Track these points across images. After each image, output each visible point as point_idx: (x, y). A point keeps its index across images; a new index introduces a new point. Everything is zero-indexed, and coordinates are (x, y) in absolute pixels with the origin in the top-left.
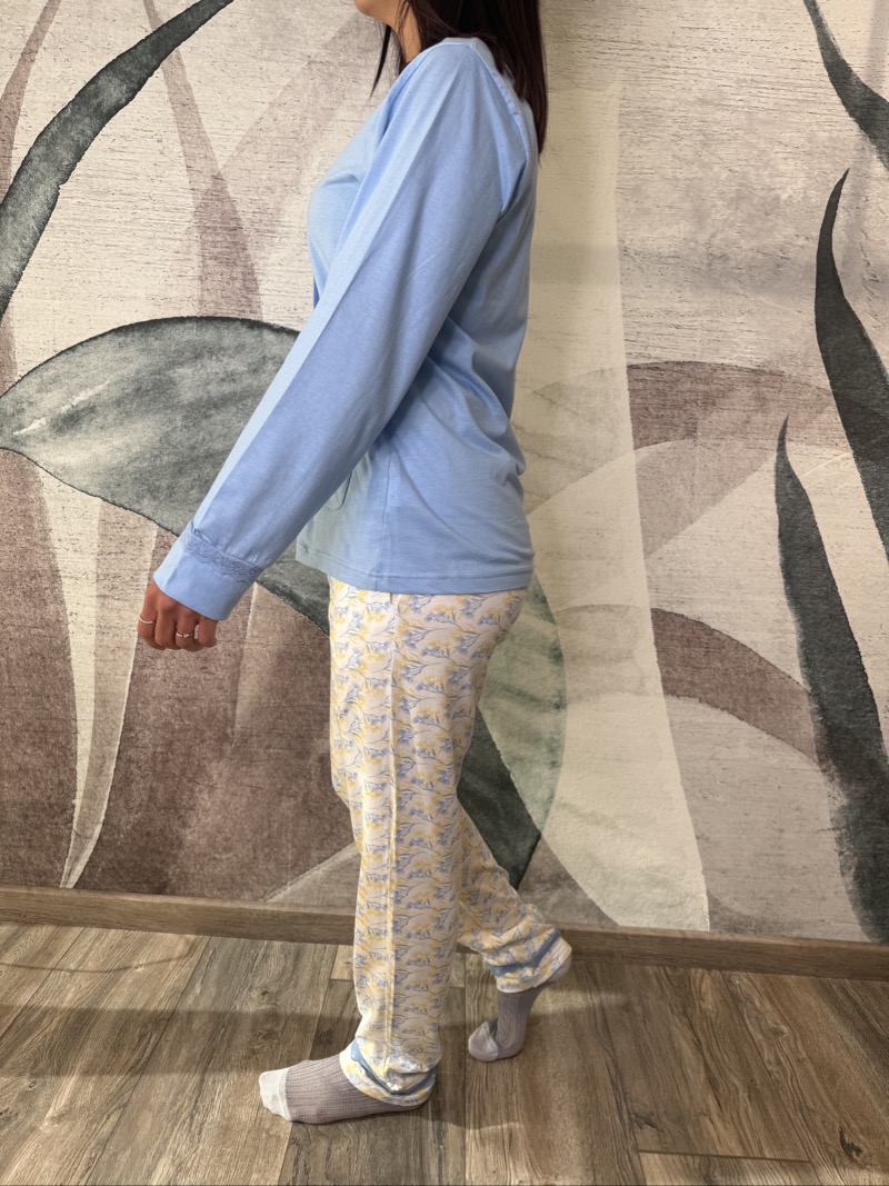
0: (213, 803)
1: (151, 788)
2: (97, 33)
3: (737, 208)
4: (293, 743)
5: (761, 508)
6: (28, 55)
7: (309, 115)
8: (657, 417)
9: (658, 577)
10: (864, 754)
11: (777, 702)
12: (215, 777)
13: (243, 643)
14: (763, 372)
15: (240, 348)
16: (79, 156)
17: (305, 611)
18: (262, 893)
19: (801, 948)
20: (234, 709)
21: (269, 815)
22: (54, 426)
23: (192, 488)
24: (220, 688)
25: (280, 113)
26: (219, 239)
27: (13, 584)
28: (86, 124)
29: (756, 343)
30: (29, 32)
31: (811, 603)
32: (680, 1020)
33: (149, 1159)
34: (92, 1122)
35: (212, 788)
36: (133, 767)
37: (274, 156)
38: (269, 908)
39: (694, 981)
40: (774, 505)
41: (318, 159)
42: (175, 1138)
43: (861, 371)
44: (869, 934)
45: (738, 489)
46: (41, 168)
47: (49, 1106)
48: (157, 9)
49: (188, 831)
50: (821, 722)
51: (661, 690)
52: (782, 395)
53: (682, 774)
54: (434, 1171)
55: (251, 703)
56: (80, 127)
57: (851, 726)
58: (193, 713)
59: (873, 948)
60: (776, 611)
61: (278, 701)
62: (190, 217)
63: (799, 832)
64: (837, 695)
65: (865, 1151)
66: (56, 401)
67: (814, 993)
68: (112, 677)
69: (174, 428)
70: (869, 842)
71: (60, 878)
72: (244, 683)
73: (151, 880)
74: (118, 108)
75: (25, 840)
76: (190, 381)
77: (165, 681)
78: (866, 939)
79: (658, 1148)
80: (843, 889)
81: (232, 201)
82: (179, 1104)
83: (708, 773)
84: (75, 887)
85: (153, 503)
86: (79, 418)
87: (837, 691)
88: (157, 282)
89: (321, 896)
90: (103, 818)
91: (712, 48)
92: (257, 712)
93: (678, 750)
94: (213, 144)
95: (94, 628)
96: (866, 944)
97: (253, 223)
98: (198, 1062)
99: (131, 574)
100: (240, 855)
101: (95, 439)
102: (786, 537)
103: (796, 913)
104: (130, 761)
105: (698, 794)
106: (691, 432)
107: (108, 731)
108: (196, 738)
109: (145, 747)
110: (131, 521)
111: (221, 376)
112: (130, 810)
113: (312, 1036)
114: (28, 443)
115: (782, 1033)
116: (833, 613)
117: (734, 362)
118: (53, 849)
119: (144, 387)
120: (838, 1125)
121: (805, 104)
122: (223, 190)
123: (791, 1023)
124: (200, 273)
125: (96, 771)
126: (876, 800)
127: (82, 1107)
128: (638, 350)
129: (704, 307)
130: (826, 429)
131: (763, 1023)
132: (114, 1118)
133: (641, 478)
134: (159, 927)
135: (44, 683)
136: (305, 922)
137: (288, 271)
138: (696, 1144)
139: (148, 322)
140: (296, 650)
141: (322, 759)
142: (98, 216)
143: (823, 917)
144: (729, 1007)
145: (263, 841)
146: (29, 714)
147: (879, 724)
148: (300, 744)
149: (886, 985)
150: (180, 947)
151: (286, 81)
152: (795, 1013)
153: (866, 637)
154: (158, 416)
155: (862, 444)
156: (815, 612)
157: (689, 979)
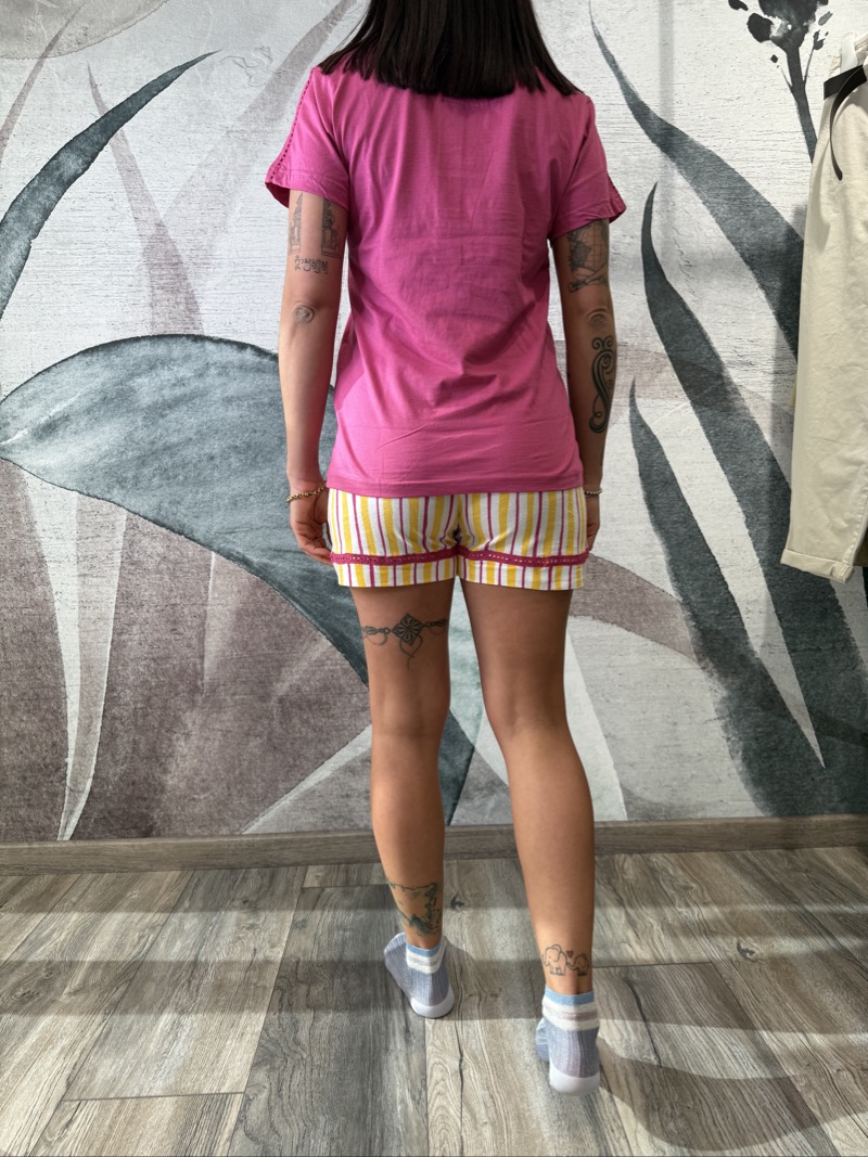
0: (190, 748)
1: (134, 741)
2: (56, 121)
4: (255, 688)
7: (231, 172)
10: (735, 651)
11: (656, 613)
12: (190, 725)
13: (206, 605)
15: (187, 358)
16: (46, 214)
17: (257, 572)
18: (238, 826)
19: (706, 826)
20: (202, 663)
21: (239, 754)
22: (35, 435)
23: (154, 476)
24: (189, 646)
25: (207, 172)
26: (164, 272)
27: (5, 572)
28: (50, 191)
31: (672, 528)
32: (605, 887)
33: (155, 1010)
34: (104, 992)
35: (188, 735)
36: (117, 723)
37: (205, 205)
38: (245, 839)
39: (618, 863)
40: (633, 450)
41: (240, 205)
42: (177, 995)
43: (688, 336)
44: (762, 809)
46: (16, 229)
47: (65, 987)
48: (104, 100)
49: (169, 776)
50: (695, 626)
52: (628, 362)
53: (586, 681)
55: (216, 657)
56: (46, 193)
57: (720, 628)
58: (167, 670)
59: (766, 820)
60: (645, 536)
61: (240, 653)
62: (139, 257)
63: (690, 724)
64: (704, 602)
66: (36, 414)
67: (720, 862)
68: (94, 645)
69: (136, 429)
70: (750, 727)
71: (58, 831)
72: (209, 640)
73: (139, 825)
74: (76, 177)
75: (24, 800)
76: (146, 389)
77: (141, 644)
78: (761, 814)
80: (734, 770)
81: (173, 242)
82: (177, 975)
83: (607, 679)
84: (71, 839)
85: (122, 492)
86: (56, 426)
87: (704, 599)
88: (115, 311)
89: (290, 823)
90: (93, 772)
92: (222, 664)
93: (580, 662)
94: (155, 199)
95: (77, 604)
96: (760, 818)
97: (191, 258)
98: (192, 949)
99: (106, 554)
100: (216, 794)
101: (70, 442)
102: (646, 475)
103: (698, 796)
104: (114, 718)
105: (601, 699)
107: (93, 693)
108: (170, 692)
109: (127, 704)
110: (104, 509)
111: (173, 381)
112: (116, 763)
113: (288, 924)
114: (13, 450)
115: (692, 888)
116: (691, 534)
118: (49, 806)
119: (109, 396)
121: (616, 136)
122: (164, 235)
123: (700, 881)
124: (150, 301)
125: (85, 730)
126: (751, 690)
127: (94, 985)
130: (666, 385)
131: (676, 883)
132: (122, 989)
134: (149, 868)
135: (36, 656)
136: (278, 847)
139: (109, 343)
140: (251, 607)
141: (281, 701)
142: (64, 262)
143: (721, 798)
144: (646, 875)
145: (235, 778)
146: (24, 685)
147: (743, 624)
148: (262, 689)
149: (781, 851)
150: (168, 880)
151: (210, 147)
152: (702, 875)
153: (721, 552)
154: (122, 419)
155: (697, 394)
156: (676, 535)
157: (613, 861)
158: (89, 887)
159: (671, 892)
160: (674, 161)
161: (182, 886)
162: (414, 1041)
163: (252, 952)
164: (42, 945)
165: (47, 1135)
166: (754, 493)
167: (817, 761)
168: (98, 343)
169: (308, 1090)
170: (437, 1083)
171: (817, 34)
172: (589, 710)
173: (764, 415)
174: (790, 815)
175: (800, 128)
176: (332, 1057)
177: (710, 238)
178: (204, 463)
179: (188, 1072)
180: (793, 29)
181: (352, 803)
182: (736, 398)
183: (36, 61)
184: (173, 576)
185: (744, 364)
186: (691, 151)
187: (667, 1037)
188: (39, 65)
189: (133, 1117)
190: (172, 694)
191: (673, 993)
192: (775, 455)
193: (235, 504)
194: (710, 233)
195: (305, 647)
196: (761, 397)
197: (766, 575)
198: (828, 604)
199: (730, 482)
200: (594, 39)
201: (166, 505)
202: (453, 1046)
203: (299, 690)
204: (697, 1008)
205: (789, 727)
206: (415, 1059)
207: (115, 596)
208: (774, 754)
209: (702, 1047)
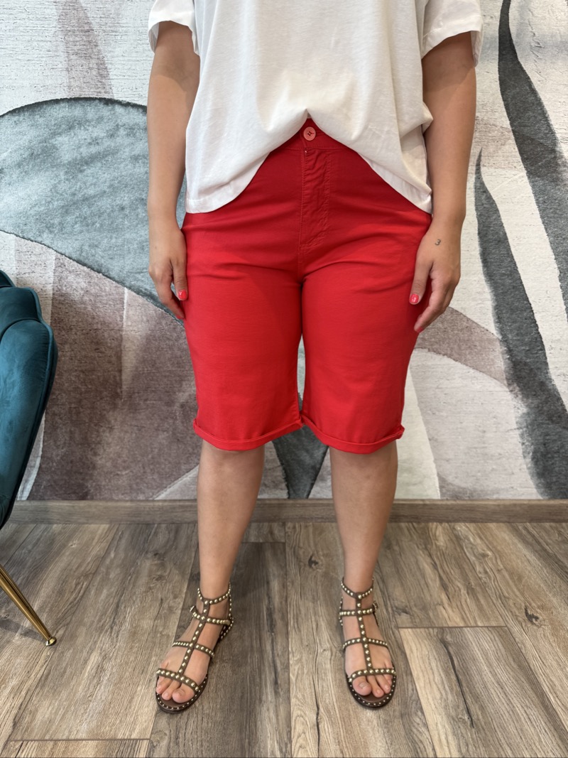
0: (113, 438)
1: (71, 431)
4: (162, 396)
10: (536, 379)
11: (479, 348)
12: (113, 421)
13: (122, 331)
15: (100, 120)
18: (151, 494)
19: (499, 505)
20: (120, 376)
23: (76, 223)
24: (110, 362)
26: (78, 39)
31: (500, 279)
32: (423, 552)
33: (85, 654)
35: (111, 429)
36: (57, 418)
38: (157, 504)
39: (431, 531)
40: (475, 213)
42: (101, 641)
43: (531, 113)
44: (541, 494)
47: (18, 628)
49: (98, 458)
50: (509, 359)
52: (478, 134)
53: (418, 399)
54: (268, 648)
55: (132, 371)
57: (528, 361)
58: (93, 380)
59: (544, 502)
60: (478, 286)
61: (149, 369)
62: (55, 24)
63: (496, 432)
64: (519, 340)
65: (541, 618)
67: (508, 532)
69: (60, 181)
70: (540, 436)
71: (17, 494)
72: (125, 358)
73: (77, 491)
76: (67, 147)
77: (72, 359)
78: (540, 497)
79: (411, 625)
80: (525, 466)
81: (84, 10)
82: (102, 621)
83: (435, 397)
84: (29, 498)
87: (519, 338)
88: (36, 75)
89: (189, 493)
90: (40, 453)
92: (136, 377)
96: (539, 500)
97: (100, 26)
98: (115, 597)
100: (134, 471)
101: (5, 192)
102: (483, 234)
103: (495, 484)
104: (54, 414)
105: (429, 412)
108: (97, 396)
109: (64, 404)
110: (37, 250)
111: (89, 141)
112: (58, 447)
113: (188, 577)
115: (488, 555)
116: (515, 285)
119: (35, 152)
120: (523, 605)
123: (493, 549)
124: (66, 66)
126: (545, 408)
130: (508, 157)
131: (475, 551)
132: (61, 632)
134: (86, 521)
136: (181, 510)
137: (129, 60)
138: (435, 622)
139: (33, 104)
140: (158, 334)
141: (182, 406)
143: (512, 486)
144: (454, 543)
145: (149, 461)
147: (546, 358)
148: (167, 396)
149: (552, 524)
150: (100, 532)
152: (495, 544)
153: (537, 301)
154: (47, 173)
155: (532, 166)
156: (503, 285)
157: (428, 529)
161: (110, 538)
162: (282, 693)
163: (159, 602)
168: (24, 104)
169: (199, 739)
170: (299, 736)
172: (420, 419)
174: (562, 498)
176: (218, 706)
178: (116, 213)
179: (107, 717)
182: (565, 171)
187: (477, 698)
191: (479, 655)
193: (143, 249)
199: (551, 243)
201: (86, 248)
202: (312, 699)
204: (498, 670)
206: (282, 709)
207: (50, 321)
208: (556, 455)
209: (504, 709)
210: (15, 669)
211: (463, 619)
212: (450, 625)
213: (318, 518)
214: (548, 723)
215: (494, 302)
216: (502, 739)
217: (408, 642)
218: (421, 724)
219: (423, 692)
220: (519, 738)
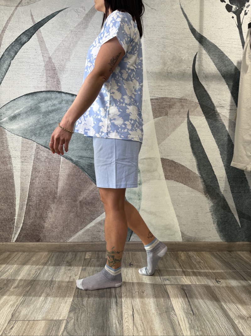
0: (52, 215)
1: (36, 212)
2: (20, 26)
3: (173, 62)
4: (73, 198)
5: (185, 132)
6: (3, 31)
7: (72, 43)
8: (158, 111)
9: (162, 150)
10: (216, 192)
11: (193, 180)
12: (53, 208)
13: (59, 172)
14: (182, 99)
15: (56, 98)
16: (16, 53)
17: (75, 163)
18: (66, 239)
19: (205, 244)
20: (57, 190)
21: (67, 218)
22: (10, 119)
23: (45, 133)
24: (53, 184)
25: (65, 43)
26: (50, 72)
28: (18, 46)
29: (180, 92)
30: (4, 26)
31: (199, 154)
32: (176, 261)
33: (40, 294)
34: (24, 288)
35: (52, 211)
36: (31, 207)
37: (64, 53)
38: (68, 243)
40: (188, 131)
41: (74, 53)
42: (46, 289)
43: (205, 98)
44: (222, 239)
45: (179, 127)
46: (7, 57)
47: (12, 286)
48: (35, 20)
49: (46, 224)
50: (204, 184)
51: (164, 178)
52: (187, 105)
53: (171, 199)
54: (113, 291)
55: (61, 188)
56: (16, 47)
57: (212, 185)
58: (46, 191)
59: (223, 243)
60: (190, 157)
61: (68, 187)
62: (43, 67)
63: (202, 213)
64: (207, 177)
65: (222, 282)
66: (10, 113)
67: (209, 255)
68: (25, 183)
69: (40, 118)
70: (219, 215)
71: (11, 239)
72: (59, 183)
73: (36, 238)
74: (26, 42)
75: (2, 229)
76: (44, 107)
77: (39, 183)
78: (222, 241)
79: (170, 284)
80: (214, 228)
81: (54, 63)
82: (46, 283)
83: (178, 199)
84: (15, 241)
85: (36, 137)
86: (16, 117)
88: (35, 83)
89: (82, 239)
90: (23, 221)
91: (164, 26)
92: (63, 190)
93: (170, 193)
94: (49, 50)
95: (20, 170)
96: (221, 242)
97: (59, 68)
98: (51, 276)
99: (30, 156)
100: (60, 229)
101: (20, 122)
102: (191, 138)
103: (203, 235)
104: (30, 205)
105: (176, 205)
106: (166, 114)
107: (24, 198)
109: (34, 201)
110: (29, 142)
111: (52, 105)
112: (30, 219)
113: (80, 269)
114: (3, 124)
115: (201, 262)
116: (204, 157)
117: (175, 97)
118: (9, 231)
119: (32, 108)
120: (215, 278)
121: (186, 38)
122: (51, 61)
123: (204, 260)
124: (46, 80)
125: (21, 209)
126: (220, 204)
127: (21, 286)
128: (152, 95)
129: (167, 84)
130: (198, 112)
131: (196, 261)
132: (30, 287)
133: (156, 126)
134: (38, 251)
135: (7, 186)
136: (78, 246)
137: (68, 79)
138: (180, 283)
139: (33, 93)
140: (73, 173)
141: (80, 202)
142: (21, 68)
143: (210, 236)
144: (188, 258)
145: (66, 225)
146: (3, 194)
147: (218, 184)
148: (75, 198)
149: (227, 252)
150: (44, 255)
151: (66, 35)
152: (204, 258)
153: (213, 162)
154: (36, 115)
155: (207, 115)
156: (200, 157)
157: (178, 254)
158: (20, 256)
159: (195, 263)
160: (202, 46)
161: (48, 257)
162: (119, 305)
163: (69, 277)
164: (5, 273)
165: (5, 331)
166: (223, 145)
167: (239, 225)
168: (30, 92)
169: (86, 320)
170: (126, 318)
171: (245, 11)
172: (172, 208)
173: (227, 122)
174: (230, 241)
175: (240, 38)
176: (94, 310)
177: (212, 69)
179: (49, 313)
180: (239, 9)
181: (100, 233)
182: (218, 117)
183: (15, 7)
184: (49, 163)
185: (221, 107)
186: (208, 43)
187: (196, 306)
188: (16, 9)
189: (32, 326)
190: (48, 199)
191: (197, 293)
192: (229, 134)
194: (212, 67)
195: (88, 186)
196: (226, 117)
197: (225, 170)
198: (243, 179)
199: (216, 142)
200: (181, 9)
202: (131, 307)
203: (86, 199)
204: (204, 298)
205: (231, 215)
206: (119, 311)
207: (32, 169)
208: (226, 223)
209: (206, 310)
210: (12, 298)
211: (191, 282)
212: (186, 284)
213: (134, 250)
214: (223, 314)
215: (197, 163)
216: (205, 319)
217: (169, 289)
218: (173, 314)
219: (175, 305)
220: (212, 318)
